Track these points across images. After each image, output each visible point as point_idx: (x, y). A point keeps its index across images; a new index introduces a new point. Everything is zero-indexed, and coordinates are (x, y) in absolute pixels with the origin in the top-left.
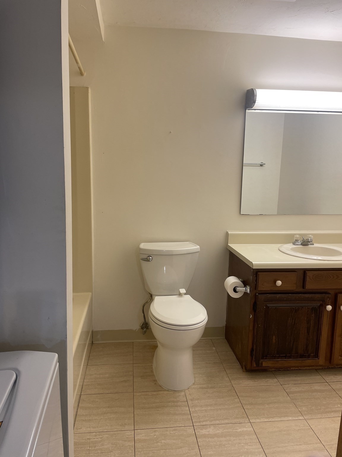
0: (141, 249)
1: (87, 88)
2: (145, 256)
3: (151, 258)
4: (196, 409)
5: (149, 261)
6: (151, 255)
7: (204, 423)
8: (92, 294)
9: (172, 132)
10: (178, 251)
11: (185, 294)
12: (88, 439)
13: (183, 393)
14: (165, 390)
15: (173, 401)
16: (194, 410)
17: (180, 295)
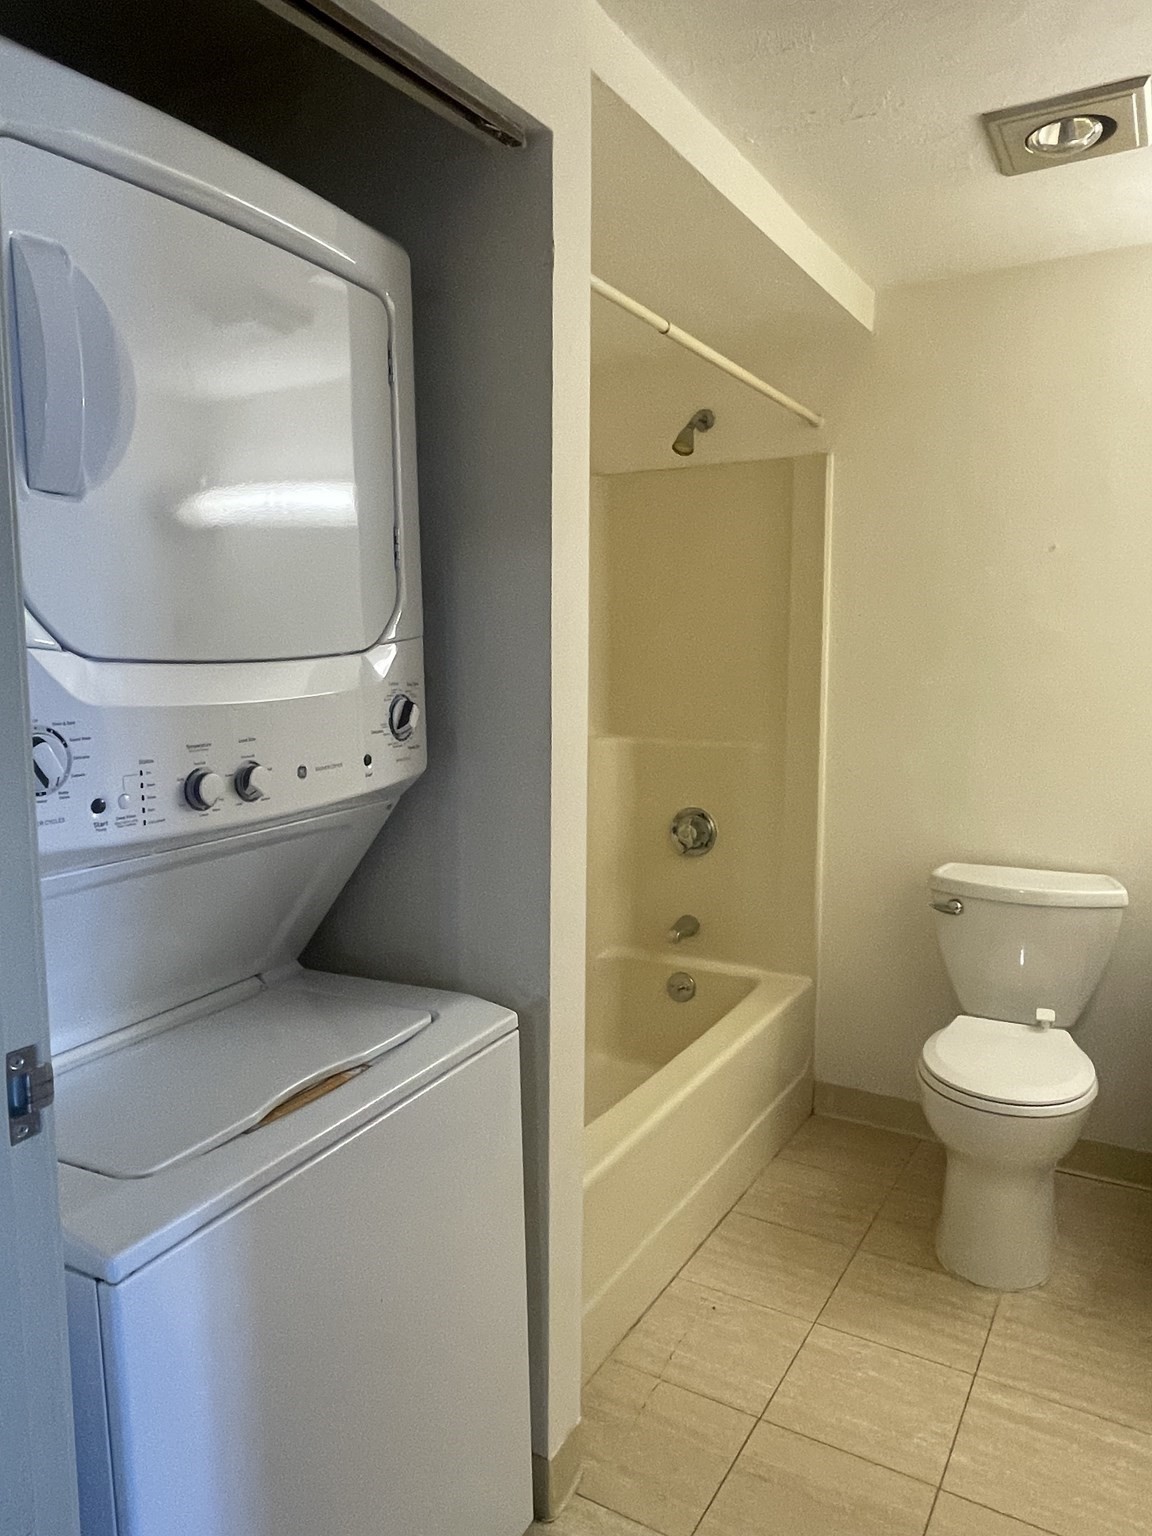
0: (933, 878)
1: (824, 456)
2: (944, 900)
3: (959, 905)
4: (1007, 1345)
5: (955, 913)
6: (961, 899)
7: (1010, 1382)
8: (815, 982)
9: (1058, 546)
10: (1057, 896)
11: (1052, 1025)
12: (702, 1298)
13: (990, 1297)
14: (946, 1273)
15: (953, 1305)
16: (1000, 1343)
17: (1038, 1025)
